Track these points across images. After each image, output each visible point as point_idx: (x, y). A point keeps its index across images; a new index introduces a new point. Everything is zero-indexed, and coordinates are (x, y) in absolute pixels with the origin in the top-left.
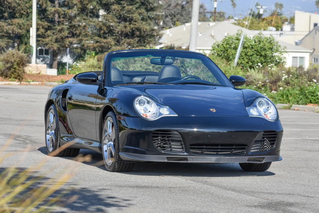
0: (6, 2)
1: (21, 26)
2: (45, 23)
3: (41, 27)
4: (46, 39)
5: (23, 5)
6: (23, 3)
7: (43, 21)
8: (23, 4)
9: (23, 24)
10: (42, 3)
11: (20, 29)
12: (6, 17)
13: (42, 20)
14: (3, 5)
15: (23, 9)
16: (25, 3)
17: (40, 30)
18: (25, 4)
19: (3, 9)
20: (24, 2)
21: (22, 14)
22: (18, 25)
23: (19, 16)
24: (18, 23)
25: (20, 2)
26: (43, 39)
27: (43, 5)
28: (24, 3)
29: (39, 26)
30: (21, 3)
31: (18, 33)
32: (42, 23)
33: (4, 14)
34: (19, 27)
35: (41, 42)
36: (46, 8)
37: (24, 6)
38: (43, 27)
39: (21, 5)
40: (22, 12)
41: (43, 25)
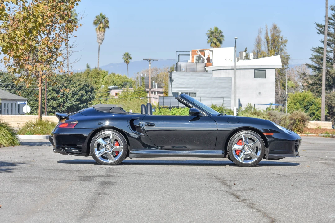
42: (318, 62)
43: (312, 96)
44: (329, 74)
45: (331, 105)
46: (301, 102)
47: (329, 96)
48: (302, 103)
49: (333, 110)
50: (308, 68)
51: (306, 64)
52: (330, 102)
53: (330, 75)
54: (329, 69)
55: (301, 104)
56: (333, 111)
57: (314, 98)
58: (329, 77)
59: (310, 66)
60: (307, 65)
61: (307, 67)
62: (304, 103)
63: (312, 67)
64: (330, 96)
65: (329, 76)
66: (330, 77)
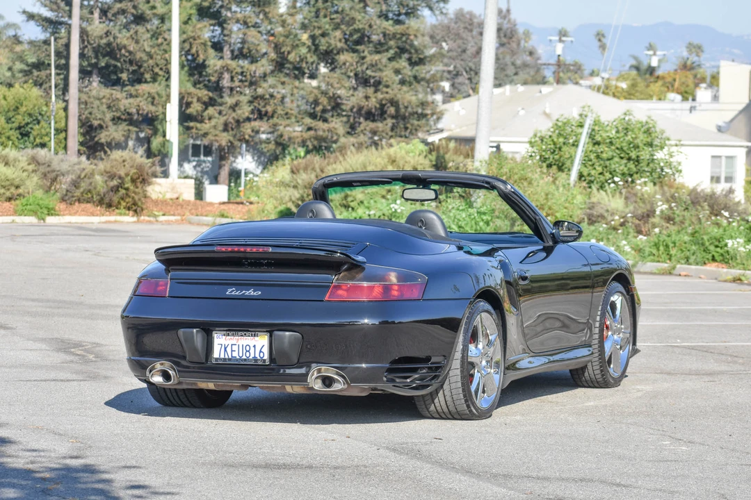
0: (123, 51)
1: (154, 98)
2: (203, 91)
3: (195, 100)
4: (203, 124)
5: (159, 57)
6: (158, 52)
7: (199, 88)
8: (157, 54)
9: (158, 94)
10: (197, 52)
11: (153, 104)
12: (124, 81)
13: (198, 86)
14: (118, 56)
15: (158, 65)
16: (163, 52)
17: (192, 105)
18: (163, 54)
19: (119, 64)
20: (160, 50)
21: (157, 74)
22: (148, 97)
23: (151, 78)
24: (149, 93)
25: (153, 51)
26: (198, 125)
27: (198, 56)
28: (160, 53)
29: (192, 98)
30: (155, 52)
31: (147, 114)
32: (198, 91)
33: (120, 75)
34: (150, 99)
35: (194, 131)
36: (204, 61)
37: (161, 58)
38: (199, 100)
39: (155, 56)
40: (157, 70)
41: (200, 95)
42: (55, 7)
43: (39, 98)
44: (85, 38)
45: (89, 123)
46: (11, 114)
47: (87, 99)
48: (13, 117)
49: (95, 136)
50: (28, 20)
51: (21, 10)
52: (89, 116)
53: (88, 42)
54: (84, 25)
55: (10, 119)
56: (96, 139)
57: (45, 103)
58: (86, 47)
59: (31, 17)
60: (24, 12)
61: (24, 17)
62: (17, 117)
63: (36, 18)
64: (89, 97)
65: (86, 43)
66: (89, 47)
